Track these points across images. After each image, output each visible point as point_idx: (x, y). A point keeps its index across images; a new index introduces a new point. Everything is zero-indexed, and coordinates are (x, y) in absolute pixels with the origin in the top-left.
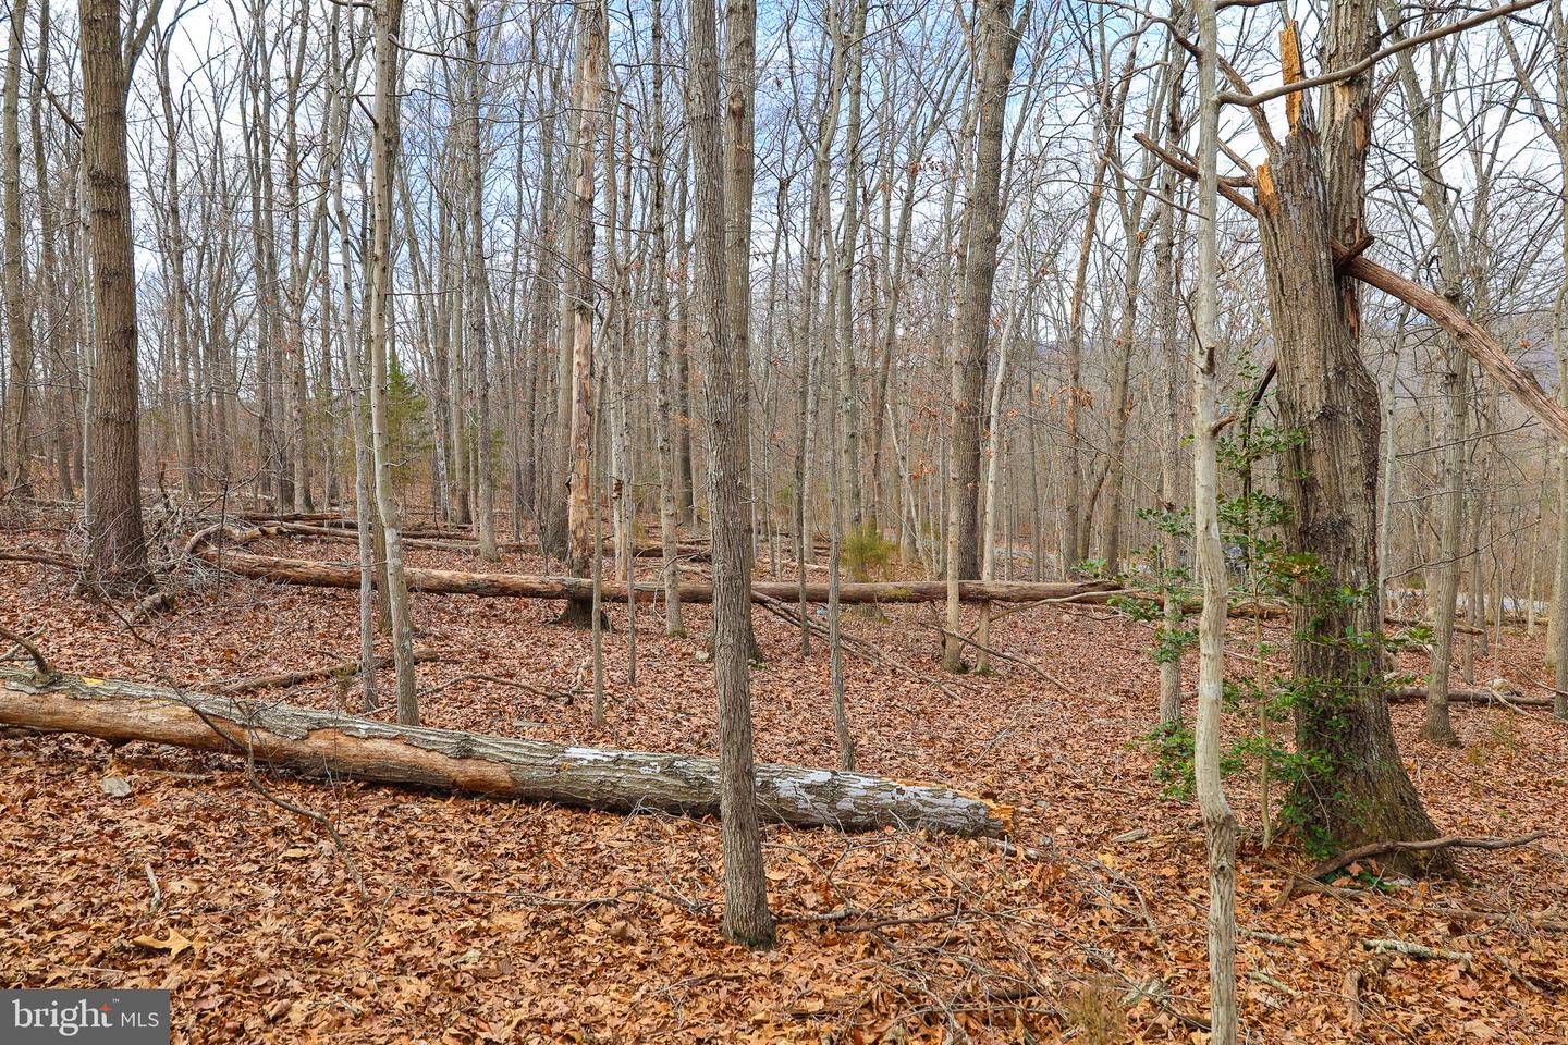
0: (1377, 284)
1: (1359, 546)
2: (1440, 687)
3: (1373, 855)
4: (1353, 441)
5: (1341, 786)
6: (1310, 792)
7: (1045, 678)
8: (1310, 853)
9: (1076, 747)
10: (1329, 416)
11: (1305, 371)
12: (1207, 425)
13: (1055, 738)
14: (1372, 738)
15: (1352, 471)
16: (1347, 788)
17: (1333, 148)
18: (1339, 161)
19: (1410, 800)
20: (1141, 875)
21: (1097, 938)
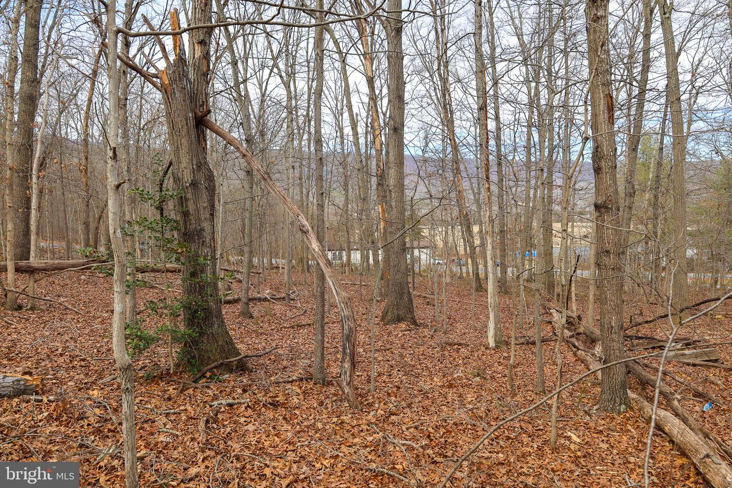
0: (213, 130)
1: (208, 240)
2: (246, 296)
3: (216, 367)
4: (205, 196)
5: (203, 341)
6: (190, 346)
7: (68, 308)
8: (190, 371)
9: (83, 340)
10: (194, 184)
11: (184, 165)
12: (114, 183)
13: (71, 338)
14: (214, 319)
15: (204, 208)
16: (205, 341)
17: (194, 69)
18: (197, 75)
19: (230, 343)
20: (112, 397)
21: (85, 433)
